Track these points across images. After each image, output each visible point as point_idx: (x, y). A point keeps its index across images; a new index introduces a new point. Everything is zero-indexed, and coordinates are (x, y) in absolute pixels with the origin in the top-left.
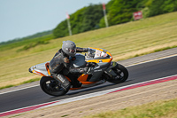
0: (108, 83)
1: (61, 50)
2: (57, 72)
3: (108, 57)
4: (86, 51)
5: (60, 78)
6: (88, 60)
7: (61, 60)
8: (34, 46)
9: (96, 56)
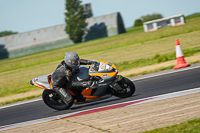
1: (63, 63)
2: (60, 85)
3: (113, 70)
4: (90, 63)
5: (62, 91)
6: (92, 73)
7: (63, 73)
9: (100, 70)
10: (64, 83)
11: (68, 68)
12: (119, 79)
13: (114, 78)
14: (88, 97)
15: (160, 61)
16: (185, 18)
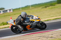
0: (38, 29)
1: (20, 15)
2: (19, 24)
3: (39, 19)
4: (30, 16)
8: (49, 6)
9: (34, 18)
10: (20, 23)
11: (22, 17)
12: (41, 22)
13: (39, 22)
14: (28, 29)
15: (4, 25)
16: (13, 10)
